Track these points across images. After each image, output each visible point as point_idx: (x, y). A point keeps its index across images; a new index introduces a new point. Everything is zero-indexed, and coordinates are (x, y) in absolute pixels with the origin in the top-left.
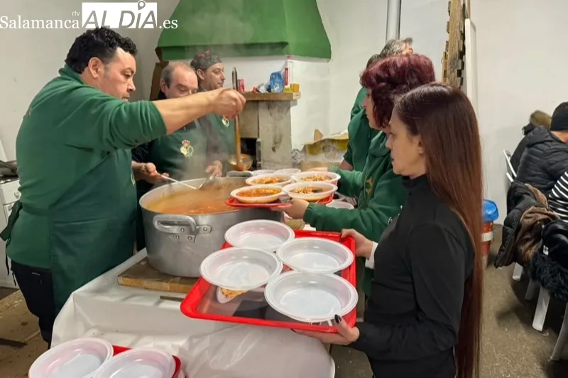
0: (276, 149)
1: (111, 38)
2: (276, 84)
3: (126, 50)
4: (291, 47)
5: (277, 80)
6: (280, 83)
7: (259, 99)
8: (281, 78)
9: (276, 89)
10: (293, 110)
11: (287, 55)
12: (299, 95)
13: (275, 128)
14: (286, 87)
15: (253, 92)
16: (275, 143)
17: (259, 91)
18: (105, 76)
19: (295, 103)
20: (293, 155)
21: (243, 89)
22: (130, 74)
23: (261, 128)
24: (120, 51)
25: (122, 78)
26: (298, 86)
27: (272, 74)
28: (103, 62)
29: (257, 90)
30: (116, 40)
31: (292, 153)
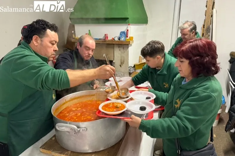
0: (121, 66)
1: (43, 25)
2: (122, 37)
3: (52, 30)
4: (130, 20)
5: (123, 35)
6: (124, 36)
7: (115, 43)
8: (125, 34)
9: (122, 39)
10: (130, 48)
11: (128, 24)
12: (133, 42)
13: (121, 57)
14: (127, 38)
15: (112, 40)
16: (121, 63)
17: (115, 40)
18: (41, 44)
19: (131, 45)
20: (129, 69)
21: (108, 38)
22: (54, 43)
23: (115, 56)
24: (48, 31)
25: (50, 45)
26: (133, 37)
27: (121, 32)
28: (40, 37)
29: (114, 39)
30: (46, 25)
31: (129, 68)
